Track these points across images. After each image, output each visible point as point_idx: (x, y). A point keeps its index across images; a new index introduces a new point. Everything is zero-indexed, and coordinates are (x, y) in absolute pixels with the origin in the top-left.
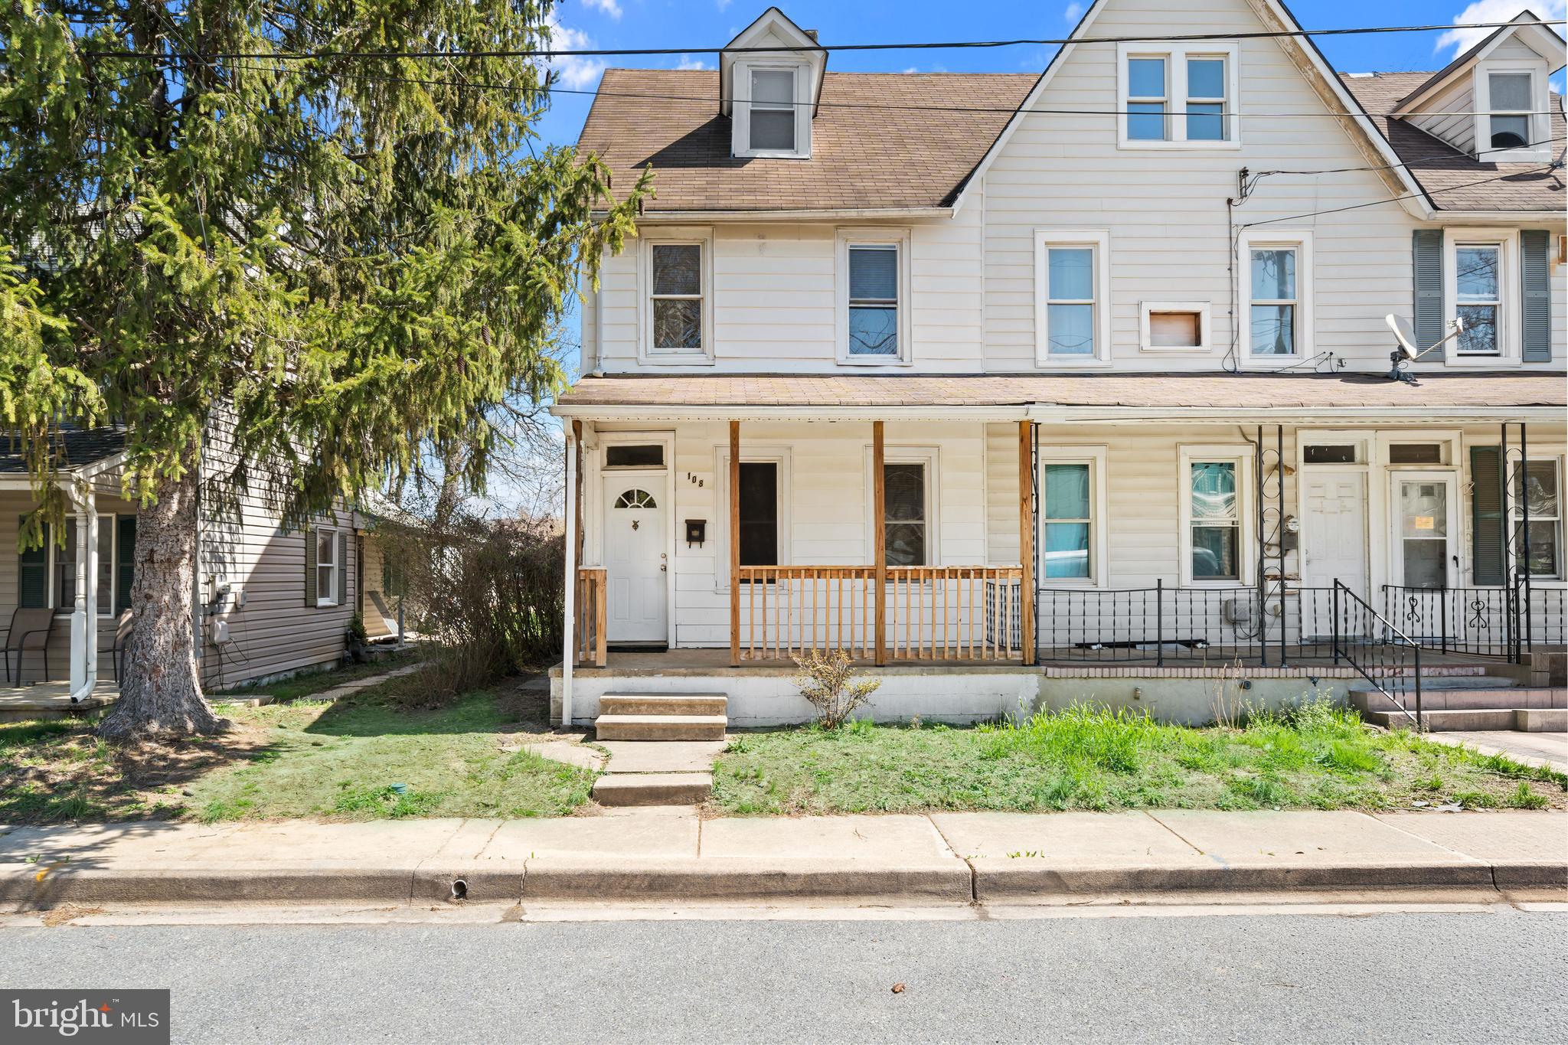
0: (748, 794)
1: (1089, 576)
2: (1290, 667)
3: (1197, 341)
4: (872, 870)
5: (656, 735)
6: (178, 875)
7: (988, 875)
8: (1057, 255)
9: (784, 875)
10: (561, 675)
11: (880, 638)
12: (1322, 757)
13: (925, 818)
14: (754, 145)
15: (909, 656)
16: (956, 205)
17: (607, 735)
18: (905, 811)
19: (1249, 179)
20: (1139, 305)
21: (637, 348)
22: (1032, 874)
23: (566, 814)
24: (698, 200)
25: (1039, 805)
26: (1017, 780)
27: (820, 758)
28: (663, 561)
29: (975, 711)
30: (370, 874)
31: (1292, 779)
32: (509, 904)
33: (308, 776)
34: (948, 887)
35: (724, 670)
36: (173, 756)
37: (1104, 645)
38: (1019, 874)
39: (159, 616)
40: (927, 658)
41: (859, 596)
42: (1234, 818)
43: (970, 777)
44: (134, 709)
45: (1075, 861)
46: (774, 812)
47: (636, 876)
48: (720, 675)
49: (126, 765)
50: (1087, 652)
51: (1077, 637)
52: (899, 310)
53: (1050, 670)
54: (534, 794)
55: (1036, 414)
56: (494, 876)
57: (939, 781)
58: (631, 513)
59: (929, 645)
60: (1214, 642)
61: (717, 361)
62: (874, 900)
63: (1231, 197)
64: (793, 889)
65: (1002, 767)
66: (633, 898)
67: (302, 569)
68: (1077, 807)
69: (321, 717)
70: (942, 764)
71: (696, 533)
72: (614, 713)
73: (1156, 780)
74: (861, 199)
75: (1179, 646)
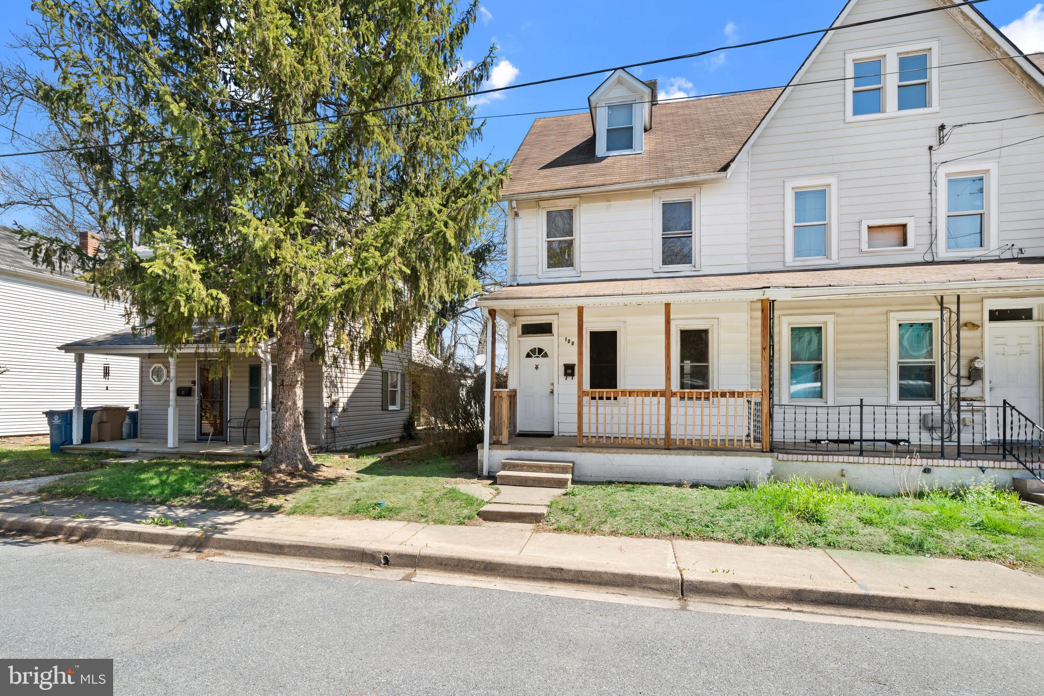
0: (565, 520)
1: (821, 397)
2: (964, 459)
3: (905, 243)
4: (617, 572)
5: (529, 483)
6: (257, 540)
7: (692, 582)
8: (800, 195)
9: (562, 569)
10: (483, 448)
11: (668, 433)
12: (976, 522)
13: (669, 542)
14: (609, 149)
15: (686, 444)
16: (730, 170)
17: (502, 482)
18: (657, 537)
19: (945, 131)
20: (860, 222)
21: (538, 269)
22: (722, 584)
23: (461, 524)
24: (570, 183)
25: (748, 540)
26: (737, 523)
27: (616, 502)
28: (551, 387)
29: (729, 479)
30: (343, 548)
31: (946, 536)
32: (409, 571)
33: (344, 495)
34: (665, 587)
35: (573, 448)
36: (288, 481)
37: (830, 441)
38: (713, 583)
39: (286, 412)
40: (698, 445)
41: (655, 408)
42: (891, 561)
43: (707, 519)
44: (275, 457)
45: (755, 579)
46: (577, 531)
47: (477, 562)
48: (571, 451)
49: (266, 484)
50: (819, 445)
51: (811, 435)
52: (693, 237)
53: (780, 456)
54: (449, 512)
55: (770, 294)
56: (403, 555)
57: (685, 520)
58: (534, 361)
59: (699, 438)
60: (914, 440)
61: (582, 274)
62: (617, 590)
63: (931, 145)
64: (567, 578)
65: (730, 514)
66: (475, 574)
67: (380, 391)
68: (775, 543)
69: (371, 465)
70: (690, 510)
71: (569, 371)
72: (509, 470)
73: (838, 530)
74: (669, 172)
75: (888, 443)
